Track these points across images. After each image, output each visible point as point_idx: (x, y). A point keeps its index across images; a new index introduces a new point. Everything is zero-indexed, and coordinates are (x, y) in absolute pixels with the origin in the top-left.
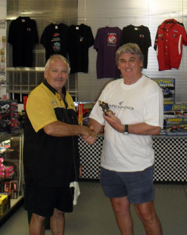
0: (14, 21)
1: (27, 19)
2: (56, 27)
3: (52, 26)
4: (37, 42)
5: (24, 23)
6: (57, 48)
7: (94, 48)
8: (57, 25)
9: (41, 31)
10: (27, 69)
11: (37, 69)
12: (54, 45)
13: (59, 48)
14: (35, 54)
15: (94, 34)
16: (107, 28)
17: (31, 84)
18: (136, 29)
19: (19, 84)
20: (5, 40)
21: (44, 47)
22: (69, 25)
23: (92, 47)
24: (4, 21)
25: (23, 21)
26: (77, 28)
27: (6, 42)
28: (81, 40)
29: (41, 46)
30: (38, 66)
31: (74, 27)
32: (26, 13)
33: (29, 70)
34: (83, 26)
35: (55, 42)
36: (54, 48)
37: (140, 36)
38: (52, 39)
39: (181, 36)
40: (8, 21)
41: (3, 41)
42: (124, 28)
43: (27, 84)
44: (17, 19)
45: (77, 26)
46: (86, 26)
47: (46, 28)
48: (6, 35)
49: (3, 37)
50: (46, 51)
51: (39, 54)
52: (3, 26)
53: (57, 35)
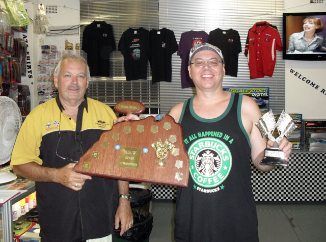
0: (88, 26)
1: (103, 23)
2: (136, 32)
3: (130, 31)
4: (114, 49)
5: (99, 28)
6: (137, 55)
7: (178, 54)
8: (136, 30)
9: (118, 37)
10: (104, 79)
11: (115, 79)
12: (133, 52)
13: (139, 55)
14: (112, 62)
15: (178, 39)
16: (192, 32)
17: (108, 95)
18: (224, 33)
19: (96, 95)
20: (79, 47)
21: (122, 53)
22: (149, 30)
23: (176, 53)
24: (77, 27)
25: (99, 26)
26: (159, 33)
27: (80, 50)
28: (163, 46)
29: (119, 53)
30: (116, 76)
31: (155, 31)
32: (101, 17)
33: (105, 80)
34: (165, 31)
35: (135, 48)
36: (133, 55)
37: (229, 40)
38: (131, 46)
39: (274, 40)
40: (81, 26)
41: (76, 49)
42: (211, 32)
43: (104, 95)
44: (92, 24)
45: (159, 30)
46: (168, 30)
47: (124, 33)
48: (79, 43)
49: (76, 45)
50: (125, 59)
51: (116, 62)
52: (76, 31)
53: (136, 40)
